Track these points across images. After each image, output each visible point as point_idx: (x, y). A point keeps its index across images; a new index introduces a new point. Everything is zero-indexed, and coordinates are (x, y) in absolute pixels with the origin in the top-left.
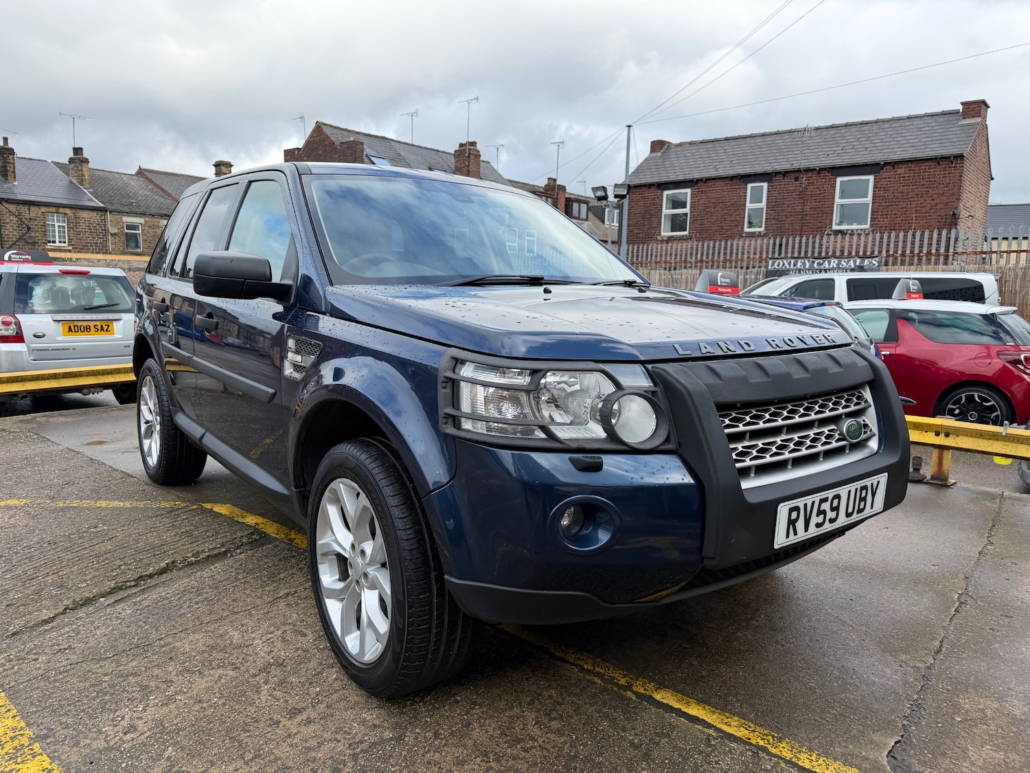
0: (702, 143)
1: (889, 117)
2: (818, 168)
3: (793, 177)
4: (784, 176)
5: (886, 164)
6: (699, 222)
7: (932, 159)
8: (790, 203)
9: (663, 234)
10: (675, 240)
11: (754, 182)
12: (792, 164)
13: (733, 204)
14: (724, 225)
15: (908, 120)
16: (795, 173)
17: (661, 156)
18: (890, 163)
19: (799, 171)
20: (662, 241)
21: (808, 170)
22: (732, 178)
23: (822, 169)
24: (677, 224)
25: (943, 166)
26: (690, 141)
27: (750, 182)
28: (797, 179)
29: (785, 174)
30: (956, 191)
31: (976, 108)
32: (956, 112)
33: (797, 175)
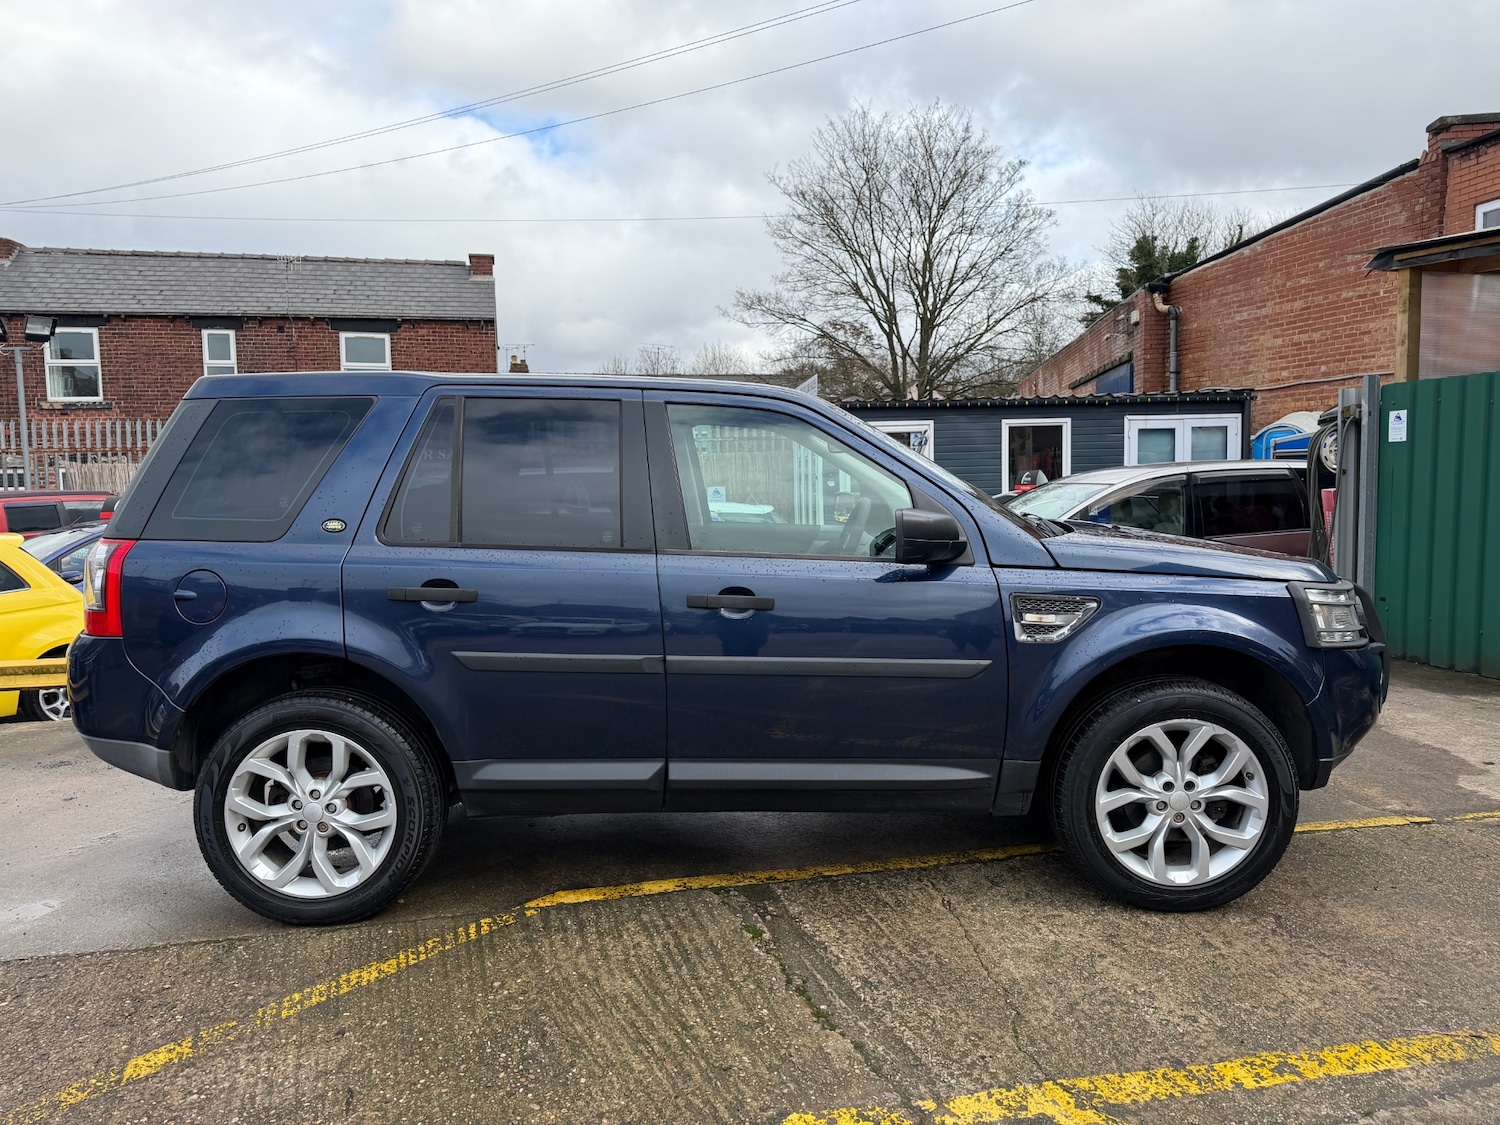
0: (88, 254)
1: (382, 258)
2: (312, 317)
3: (275, 326)
4: (260, 323)
5: (405, 321)
6: (122, 383)
7: (459, 321)
8: (274, 362)
9: (50, 398)
10: (79, 409)
11: (212, 328)
12: (269, 307)
13: (179, 359)
14: (169, 389)
15: (407, 266)
16: (281, 321)
17: (10, 266)
18: (410, 320)
19: (284, 318)
20: (52, 411)
21: (297, 318)
22: (174, 318)
23: (319, 319)
24: (80, 383)
25: (472, 331)
26: (65, 248)
27: (206, 328)
28: (281, 329)
29: (263, 320)
30: (491, 362)
31: (482, 264)
32: (461, 265)
33: (281, 323)
